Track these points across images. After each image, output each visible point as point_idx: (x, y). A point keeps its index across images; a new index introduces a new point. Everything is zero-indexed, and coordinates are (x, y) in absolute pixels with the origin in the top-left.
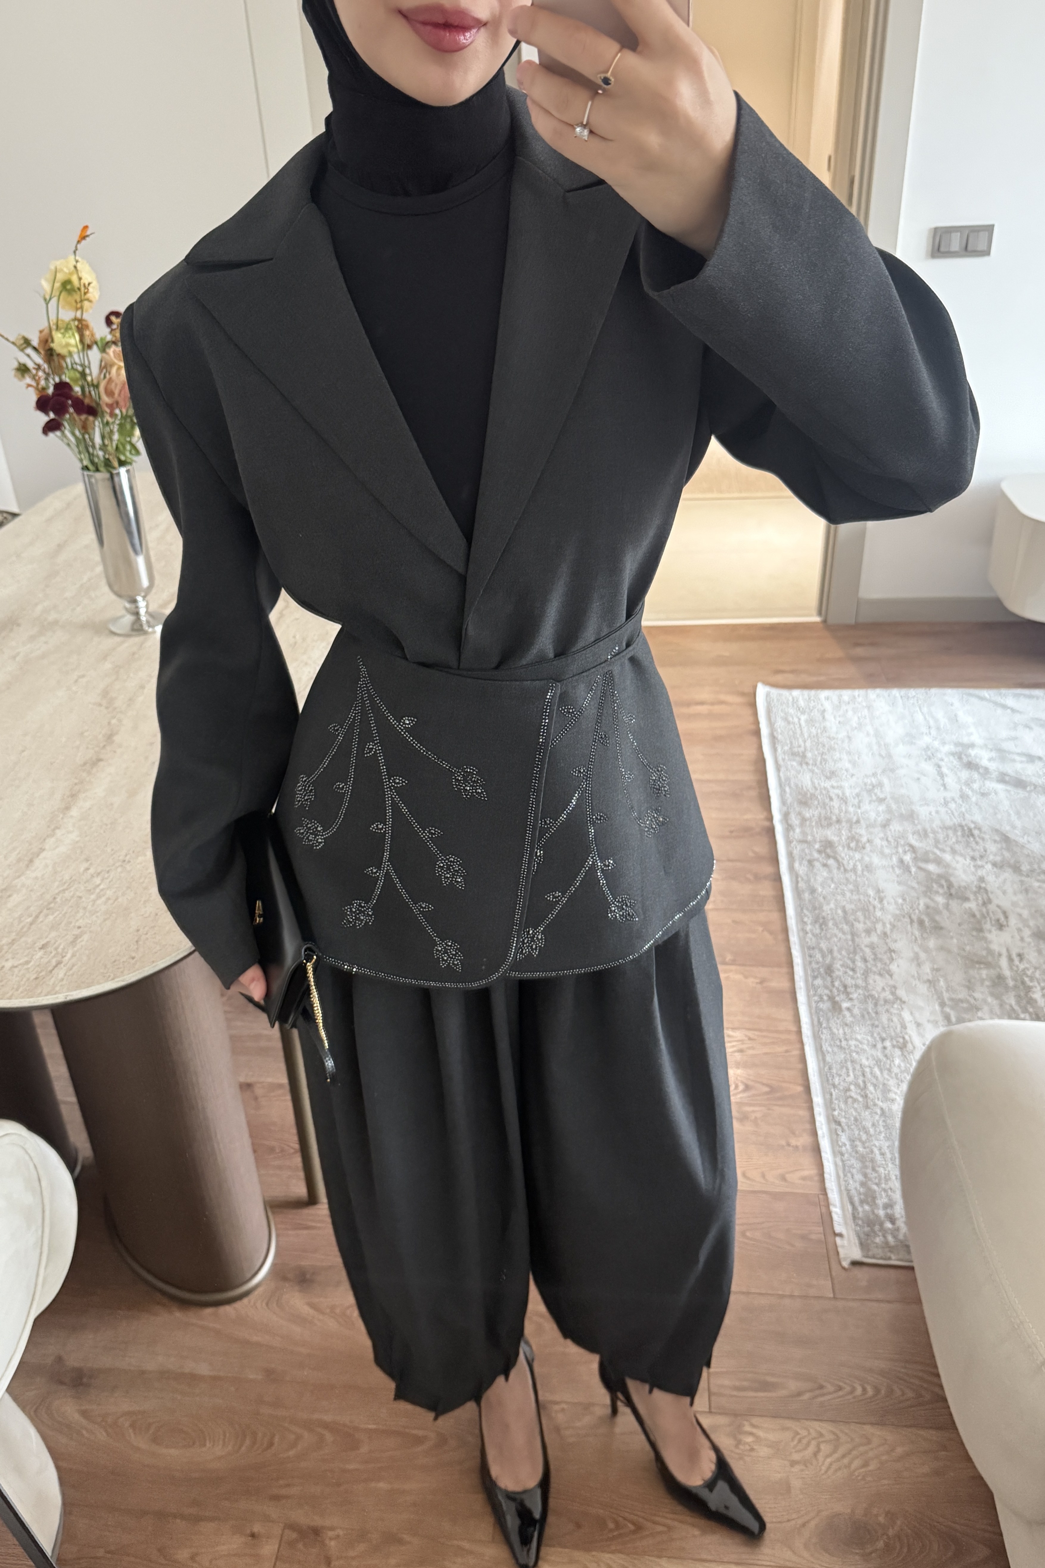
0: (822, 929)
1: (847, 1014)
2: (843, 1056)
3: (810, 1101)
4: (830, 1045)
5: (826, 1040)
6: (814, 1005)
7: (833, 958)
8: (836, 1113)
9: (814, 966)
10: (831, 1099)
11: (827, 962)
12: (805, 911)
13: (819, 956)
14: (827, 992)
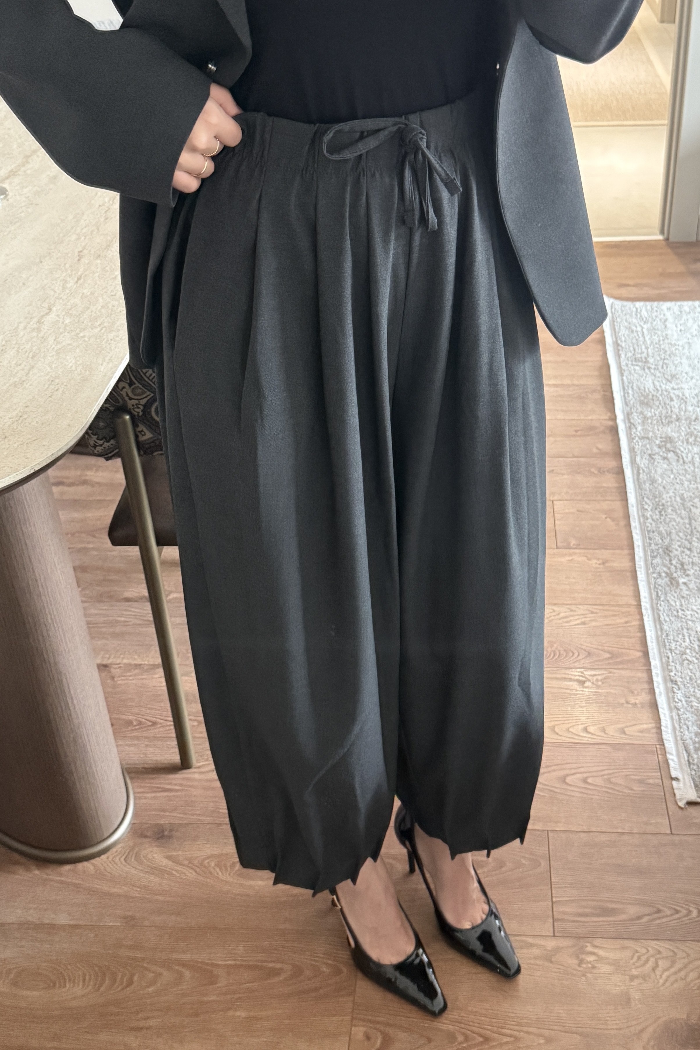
0: (661, 515)
1: (684, 587)
2: (679, 625)
3: (649, 664)
4: (668, 615)
5: (664, 611)
6: (653, 581)
7: (671, 540)
8: (672, 674)
9: (653, 547)
10: (668, 662)
11: (666, 543)
12: (645, 499)
13: (658, 539)
14: (665, 569)
